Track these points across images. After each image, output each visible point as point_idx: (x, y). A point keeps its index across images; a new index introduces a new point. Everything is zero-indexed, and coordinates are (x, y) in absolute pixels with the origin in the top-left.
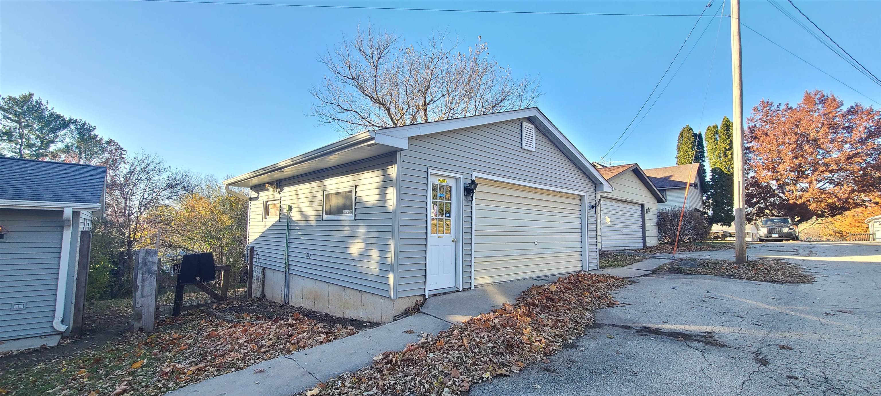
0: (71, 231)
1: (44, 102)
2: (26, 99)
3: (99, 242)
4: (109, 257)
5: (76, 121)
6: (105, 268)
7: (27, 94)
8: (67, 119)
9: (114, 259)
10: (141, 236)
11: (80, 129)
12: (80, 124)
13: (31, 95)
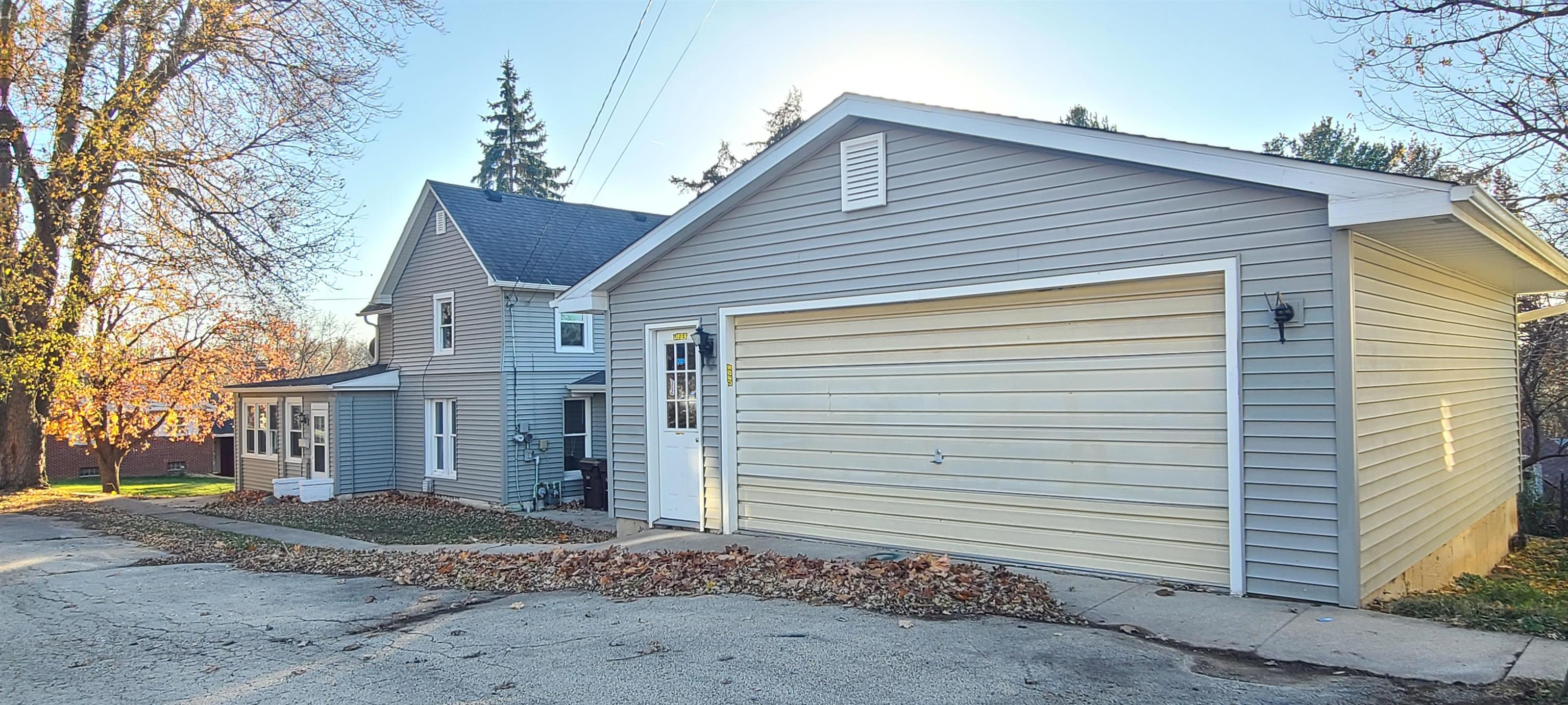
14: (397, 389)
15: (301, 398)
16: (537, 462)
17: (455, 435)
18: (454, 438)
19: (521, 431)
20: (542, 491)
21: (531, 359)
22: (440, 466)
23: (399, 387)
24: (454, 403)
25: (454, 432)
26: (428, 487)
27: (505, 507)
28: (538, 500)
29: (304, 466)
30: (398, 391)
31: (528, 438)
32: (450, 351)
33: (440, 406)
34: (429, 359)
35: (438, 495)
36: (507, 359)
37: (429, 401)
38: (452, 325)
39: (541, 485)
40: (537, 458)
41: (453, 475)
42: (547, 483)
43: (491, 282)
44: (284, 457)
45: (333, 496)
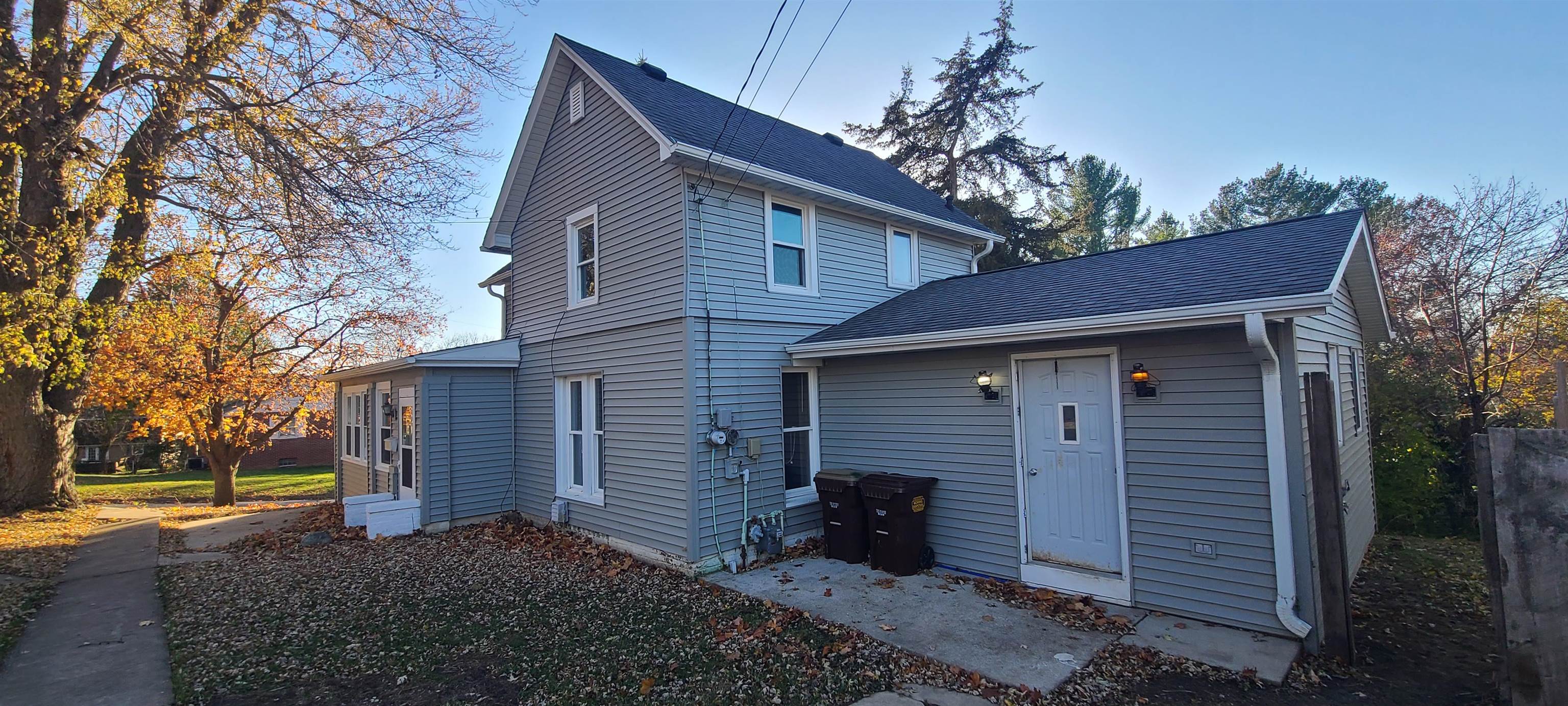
0: (1279, 376)
1: (1300, 172)
2: (1274, 175)
3: (1399, 399)
4: (1428, 432)
5: (1351, 183)
6: (1424, 457)
7: (1275, 166)
8: (1335, 184)
9: (1443, 437)
10: (1504, 381)
11: (1359, 195)
12: (1358, 185)
13: (1280, 166)
14: (517, 366)
15: (389, 382)
16: (746, 479)
17: (601, 433)
18: (600, 436)
19: (720, 425)
20: (755, 531)
21: (732, 299)
22: (578, 480)
23: (520, 363)
24: (599, 383)
25: (600, 426)
26: (560, 514)
27: (694, 566)
28: (748, 545)
29: (391, 477)
30: (518, 369)
31: (733, 435)
32: (593, 300)
33: (577, 389)
34: (561, 316)
35: (575, 527)
36: (695, 296)
37: (562, 380)
38: (596, 259)
39: (755, 521)
40: (746, 472)
41: (597, 497)
42: (762, 516)
43: (666, 149)
44: (374, 464)
45: (418, 526)
